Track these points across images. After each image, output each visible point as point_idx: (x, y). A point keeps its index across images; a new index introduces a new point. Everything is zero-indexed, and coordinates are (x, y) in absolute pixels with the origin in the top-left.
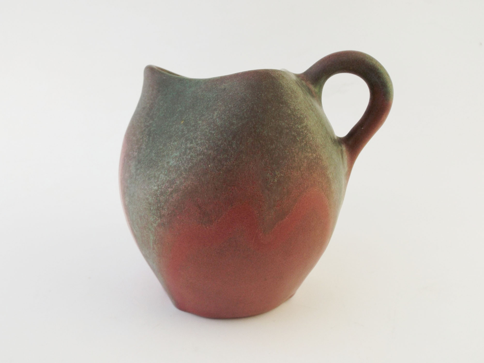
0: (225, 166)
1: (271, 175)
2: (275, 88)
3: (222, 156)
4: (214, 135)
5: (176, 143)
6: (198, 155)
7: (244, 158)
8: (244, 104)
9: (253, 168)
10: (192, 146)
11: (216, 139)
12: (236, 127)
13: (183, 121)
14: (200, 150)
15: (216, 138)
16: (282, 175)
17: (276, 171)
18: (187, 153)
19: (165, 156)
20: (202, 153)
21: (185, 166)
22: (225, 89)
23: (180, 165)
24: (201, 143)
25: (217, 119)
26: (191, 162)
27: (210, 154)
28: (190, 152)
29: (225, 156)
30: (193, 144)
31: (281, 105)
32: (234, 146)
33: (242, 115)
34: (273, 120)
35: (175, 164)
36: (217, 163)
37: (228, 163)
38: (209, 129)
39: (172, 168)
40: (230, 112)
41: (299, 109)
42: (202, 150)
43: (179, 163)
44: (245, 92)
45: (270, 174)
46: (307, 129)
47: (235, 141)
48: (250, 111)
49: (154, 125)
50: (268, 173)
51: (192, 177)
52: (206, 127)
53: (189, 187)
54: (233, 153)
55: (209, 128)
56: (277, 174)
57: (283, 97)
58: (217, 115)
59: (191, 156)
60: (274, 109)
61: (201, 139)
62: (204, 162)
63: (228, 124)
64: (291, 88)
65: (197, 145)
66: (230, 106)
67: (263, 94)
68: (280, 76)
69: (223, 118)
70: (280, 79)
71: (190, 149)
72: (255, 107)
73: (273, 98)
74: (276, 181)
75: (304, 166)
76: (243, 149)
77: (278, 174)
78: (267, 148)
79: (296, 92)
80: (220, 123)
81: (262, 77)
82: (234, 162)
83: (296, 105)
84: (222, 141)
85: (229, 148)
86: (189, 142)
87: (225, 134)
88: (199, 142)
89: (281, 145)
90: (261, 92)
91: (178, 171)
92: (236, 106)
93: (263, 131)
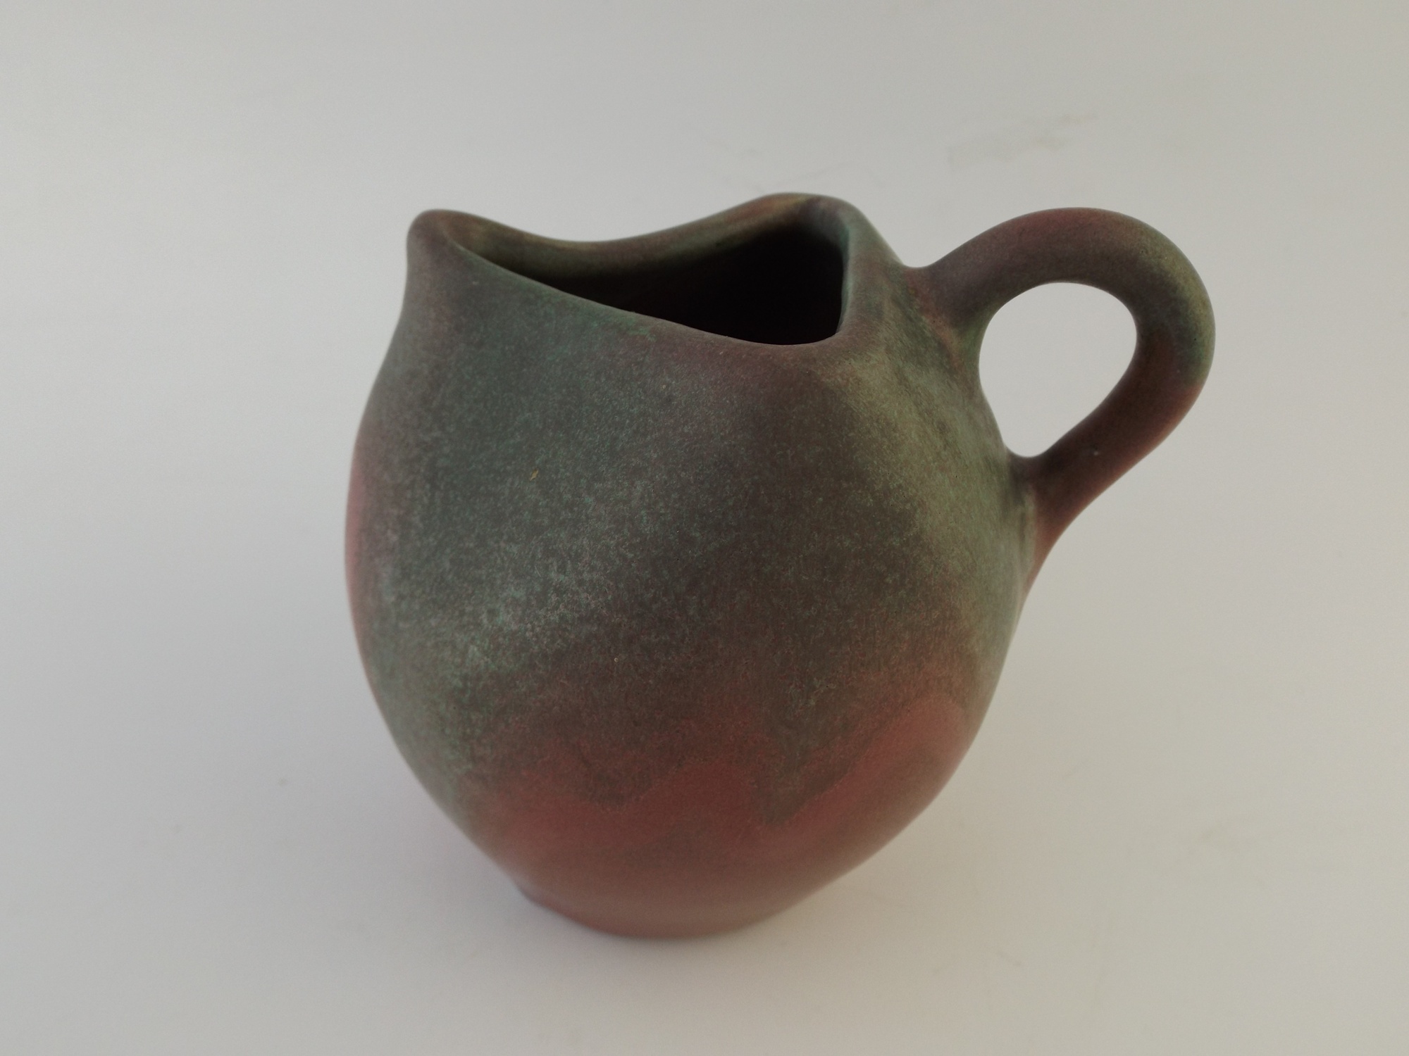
0: (664, 665)
1: (799, 690)
2: (831, 426)
3: (653, 636)
4: (631, 566)
5: (515, 549)
6: (580, 618)
7: (720, 646)
8: (729, 481)
9: (746, 673)
10: (564, 582)
11: (637, 580)
12: (700, 553)
13: (537, 472)
14: (588, 605)
15: (637, 577)
16: (832, 686)
17: (815, 679)
18: (549, 601)
19: (484, 585)
20: (595, 616)
21: (543, 643)
22: (669, 400)
23: (527, 634)
24: (591, 581)
25: (643, 512)
26: (560, 636)
27: (620, 625)
28: (558, 602)
29: (663, 638)
30: (566, 578)
31: (845, 485)
32: (691, 613)
33: (720, 517)
34: (816, 536)
35: (514, 627)
36: (638, 655)
37: (673, 658)
38: (618, 538)
39: (504, 637)
40: (684, 497)
41: (900, 486)
42: (593, 606)
43: (526, 630)
44: (733, 436)
45: (796, 686)
46: (921, 542)
47: (694, 597)
48: (746, 508)
49: (446, 450)
50: (791, 684)
51: (566, 682)
52: (607, 527)
53: (555, 708)
54: (688, 632)
55: (616, 536)
56: (818, 686)
57: (854, 457)
58: (642, 498)
59: (562, 618)
60: (821, 499)
61: (593, 569)
62: (599, 647)
63: (677, 540)
64: (883, 417)
65: (581, 583)
66: (683, 475)
67: (789, 451)
68: (848, 380)
69: (661, 515)
70: (849, 391)
71: (559, 591)
72: (763, 492)
73: (820, 464)
74: (812, 703)
75: (901, 651)
76: (719, 622)
77: (821, 685)
78: (792, 618)
79: (896, 426)
80: (650, 530)
81: (792, 389)
82: (689, 658)
83: (891, 477)
84: (655, 593)
85: (678, 618)
86: (555, 563)
87: (665, 572)
88: (586, 576)
89: (836, 607)
90: (785, 444)
91: (523, 655)
92: (702, 483)
93: (783, 570)
